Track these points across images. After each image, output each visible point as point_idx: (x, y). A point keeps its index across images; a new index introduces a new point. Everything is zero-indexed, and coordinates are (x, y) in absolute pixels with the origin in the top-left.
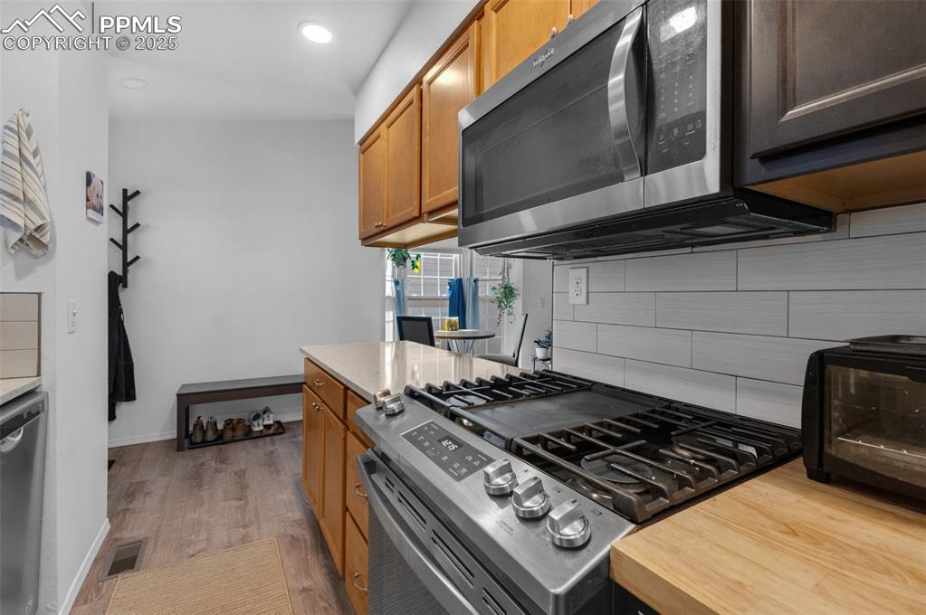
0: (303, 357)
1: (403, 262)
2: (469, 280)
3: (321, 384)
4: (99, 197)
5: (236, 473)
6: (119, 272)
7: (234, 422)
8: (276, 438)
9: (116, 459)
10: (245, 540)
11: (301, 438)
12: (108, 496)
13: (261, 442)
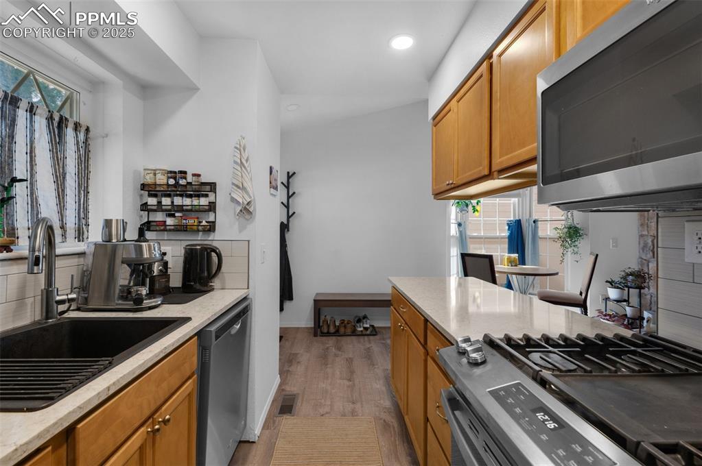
0: (391, 286)
1: (465, 208)
2: (528, 221)
3: (405, 310)
4: (276, 180)
5: (347, 360)
6: (286, 222)
7: (346, 322)
8: (371, 337)
9: (284, 335)
10: (353, 413)
11: (389, 342)
12: (280, 359)
13: (361, 338)
